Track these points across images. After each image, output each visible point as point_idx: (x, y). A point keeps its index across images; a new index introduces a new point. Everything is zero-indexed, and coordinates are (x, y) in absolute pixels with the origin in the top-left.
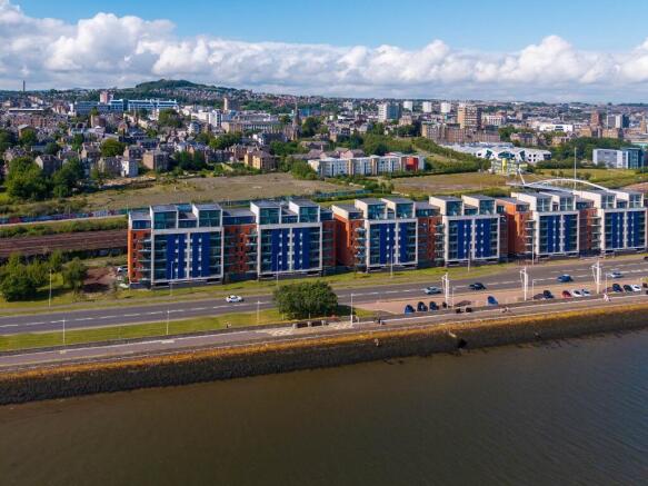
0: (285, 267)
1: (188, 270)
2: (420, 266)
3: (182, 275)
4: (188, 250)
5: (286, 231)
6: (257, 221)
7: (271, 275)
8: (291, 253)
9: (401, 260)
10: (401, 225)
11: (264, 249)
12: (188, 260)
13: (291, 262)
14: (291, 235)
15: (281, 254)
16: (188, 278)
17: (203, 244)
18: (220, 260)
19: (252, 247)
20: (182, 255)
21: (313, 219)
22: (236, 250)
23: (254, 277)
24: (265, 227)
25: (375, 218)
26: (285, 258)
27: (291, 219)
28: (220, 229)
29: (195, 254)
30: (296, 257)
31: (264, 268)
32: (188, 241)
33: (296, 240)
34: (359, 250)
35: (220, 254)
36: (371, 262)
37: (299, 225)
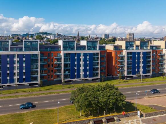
0: (78, 76)
1: (16, 78)
2: (153, 76)
3: (12, 81)
4: (16, 65)
5: (79, 55)
6: (62, 49)
7: (70, 81)
8: (82, 68)
9: (143, 72)
10: (144, 53)
11: (65, 65)
12: (16, 71)
13: (82, 73)
14: (82, 58)
15: (76, 68)
16: (16, 83)
17: (26, 61)
18: (37, 71)
19: (59, 65)
20: (12, 68)
21: (95, 48)
22: (49, 66)
23: (60, 82)
24: (66, 52)
25: (129, 49)
26: (78, 71)
27: (82, 48)
28: (37, 52)
29: (21, 68)
30: (85, 70)
31: (66, 76)
32: (16, 59)
33: (85, 60)
34: (120, 67)
35: (38, 68)
36: (128, 74)
37: (86, 51)
